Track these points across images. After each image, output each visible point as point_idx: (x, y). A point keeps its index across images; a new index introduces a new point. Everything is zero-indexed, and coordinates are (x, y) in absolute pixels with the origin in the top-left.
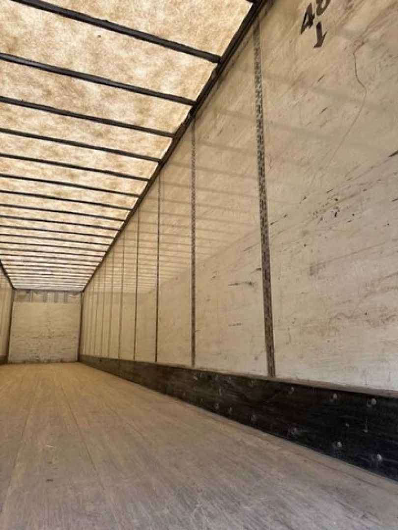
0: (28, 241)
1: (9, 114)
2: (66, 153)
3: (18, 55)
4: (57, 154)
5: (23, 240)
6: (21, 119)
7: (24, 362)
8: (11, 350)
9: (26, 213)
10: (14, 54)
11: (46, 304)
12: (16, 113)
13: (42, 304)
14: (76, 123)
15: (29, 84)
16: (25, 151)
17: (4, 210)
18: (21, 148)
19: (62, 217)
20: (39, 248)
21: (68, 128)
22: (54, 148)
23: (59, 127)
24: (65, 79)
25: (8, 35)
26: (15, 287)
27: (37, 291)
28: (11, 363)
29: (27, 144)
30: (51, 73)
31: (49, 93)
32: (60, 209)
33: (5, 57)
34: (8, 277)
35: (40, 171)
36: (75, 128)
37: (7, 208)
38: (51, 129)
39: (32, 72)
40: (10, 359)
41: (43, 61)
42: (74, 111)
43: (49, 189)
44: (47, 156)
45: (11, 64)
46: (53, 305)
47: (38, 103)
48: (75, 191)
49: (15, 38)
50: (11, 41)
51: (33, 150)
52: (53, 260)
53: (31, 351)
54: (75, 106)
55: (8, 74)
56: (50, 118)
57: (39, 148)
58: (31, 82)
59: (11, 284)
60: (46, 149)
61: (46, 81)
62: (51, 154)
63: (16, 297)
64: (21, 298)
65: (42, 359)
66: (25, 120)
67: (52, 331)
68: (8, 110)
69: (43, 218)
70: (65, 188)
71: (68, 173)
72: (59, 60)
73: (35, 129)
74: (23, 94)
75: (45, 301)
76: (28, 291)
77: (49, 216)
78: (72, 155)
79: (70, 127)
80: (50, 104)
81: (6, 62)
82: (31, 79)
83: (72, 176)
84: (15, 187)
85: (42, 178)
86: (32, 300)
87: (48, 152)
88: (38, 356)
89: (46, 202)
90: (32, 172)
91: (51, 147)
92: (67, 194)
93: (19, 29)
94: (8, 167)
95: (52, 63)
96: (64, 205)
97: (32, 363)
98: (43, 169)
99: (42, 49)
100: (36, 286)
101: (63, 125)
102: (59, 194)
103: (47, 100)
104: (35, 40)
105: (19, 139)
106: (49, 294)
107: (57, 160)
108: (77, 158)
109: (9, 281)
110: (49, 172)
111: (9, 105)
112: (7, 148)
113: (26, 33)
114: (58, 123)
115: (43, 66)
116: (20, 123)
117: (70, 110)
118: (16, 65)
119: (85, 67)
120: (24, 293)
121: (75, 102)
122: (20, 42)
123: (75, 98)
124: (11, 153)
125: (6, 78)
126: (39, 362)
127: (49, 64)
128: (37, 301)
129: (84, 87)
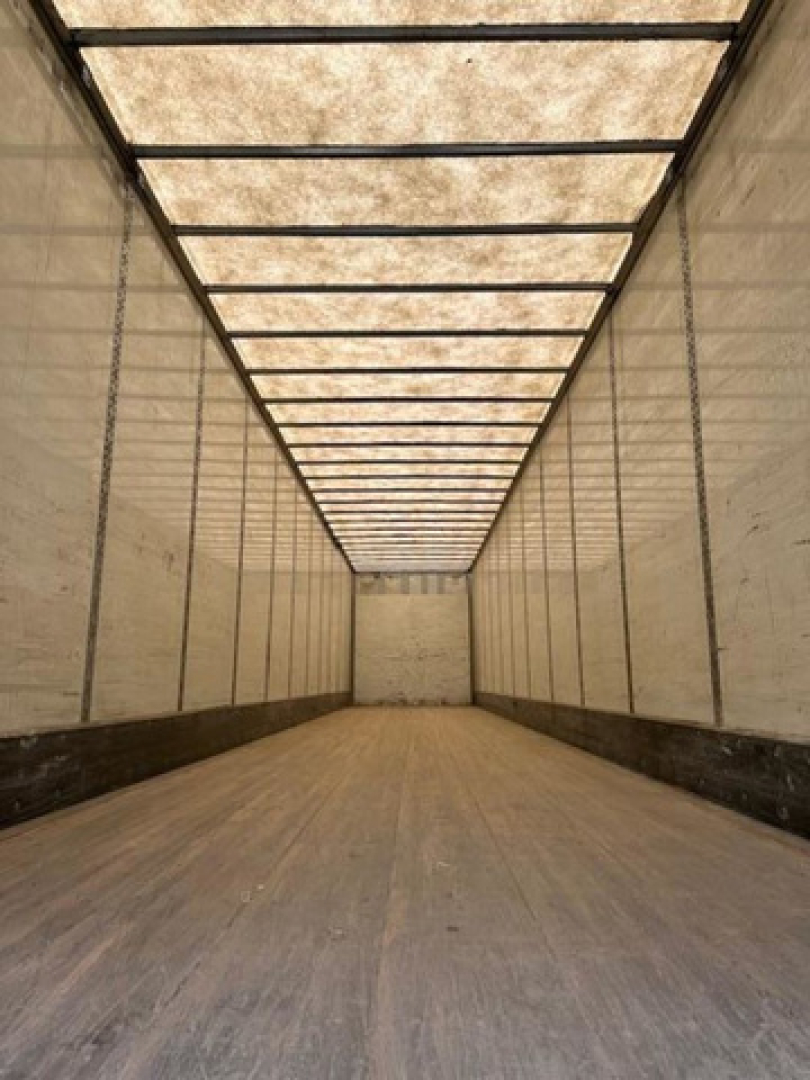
0: (371, 484)
1: (320, 256)
2: (425, 309)
3: (329, 143)
4: (408, 315)
5: (362, 484)
6: (343, 261)
7: (380, 704)
8: (357, 681)
9: (364, 433)
10: (321, 141)
11: (408, 598)
12: (332, 252)
13: (401, 598)
14: (438, 247)
15: (351, 191)
16: (353, 320)
17: (327, 434)
18: (347, 315)
19: (424, 433)
20: (388, 496)
21: (423, 260)
22: (401, 304)
23: (409, 261)
24: (411, 165)
25: (309, 109)
26: (357, 569)
27: (390, 574)
28: (360, 705)
29: (357, 305)
30: (385, 160)
31: (385, 199)
32: (420, 419)
33: (307, 151)
34: (343, 552)
35: (381, 352)
36: (436, 256)
37: (331, 429)
38: (395, 267)
39: (355, 167)
40: (357, 697)
41: (371, 140)
42: (434, 222)
43: (398, 385)
44: (391, 322)
45: (317, 161)
46: (420, 598)
47: (368, 222)
48: (443, 381)
49: (321, 112)
50: (314, 118)
51: (367, 314)
52: (414, 516)
53: (390, 682)
54: (434, 214)
55: (314, 182)
56: (390, 247)
57: (375, 310)
58: (355, 187)
59: (349, 563)
60: (386, 308)
61: (379, 177)
62: (398, 316)
63: (358, 586)
64: (367, 588)
65: (410, 698)
66: (350, 260)
67: (422, 646)
68: (320, 248)
69: (390, 440)
70: (426, 378)
71: (428, 349)
72: (398, 131)
73: (366, 275)
74: (342, 213)
75: (405, 590)
76: (377, 575)
77: (401, 434)
78: (434, 312)
79: (427, 256)
80: (389, 220)
81: (310, 161)
82: (353, 179)
83: (437, 352)
84: (343, 389)
85: (386, 365)
86: (383, 591)
87: (391, 314)
88: (401, 694)
89: (395, 410)
90: (369, 356)
91: (396, 303)
92: (429, 389)
93: (326, 92)
94: (327, 354)
95: (388, 140)
96: (427, 410)
97: (393, 705)
98: (384, 347)
99: (368, 119)
100: (387, 565)
101: (416, 255)
102: (417, 390)
103: (383, 214)
104: (355, 106)
105: (342, 298)
106: (412, 579)
107: (408, 326)
108: (443, 315)
109: (346, 557)
110: (396, 351)
111: (320, 240)
112: (323, 321)
113: (338, 97)
114: (404, 254)
115: (372, 151)
116: (342, 269)
117: (426, 224)
118: (326, 161)
119: (446, 131)
120: (369, 579)
121: (432, 204)
122: (329, 116)
123: (431, 197)
124: (331, 328)
125: (312, 190)
126: (404, 703)
127: (382, 143)
128: (391, 591)
129: (447, 171)
